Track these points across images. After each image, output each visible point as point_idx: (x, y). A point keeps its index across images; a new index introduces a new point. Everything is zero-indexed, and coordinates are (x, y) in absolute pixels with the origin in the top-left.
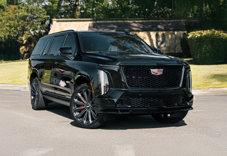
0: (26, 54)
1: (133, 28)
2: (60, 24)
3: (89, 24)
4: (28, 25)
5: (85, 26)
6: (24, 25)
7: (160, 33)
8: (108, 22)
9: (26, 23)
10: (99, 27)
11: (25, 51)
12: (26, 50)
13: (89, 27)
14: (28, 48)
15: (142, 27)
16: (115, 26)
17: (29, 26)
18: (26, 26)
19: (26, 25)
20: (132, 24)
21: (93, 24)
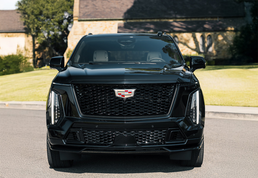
0: (39, 61)
1: (174, 28)
2: (83, 24)
3: (119, 24)
4: (42, 25)
5: (112, 26)
6: (38, 26)
7: (207, 35)
8: (141, 21)
9: (40, 23)
10: (132, 27)
11: (37, 57)
12: (39, 56)
13: (119, 27)
14: (41, 53)
15: (184, 27)
16: (152, 26)
17: (44, 26)
18: (40, 27)
19: (40, 25)
20: (172, 24)
21: (125, 24)
